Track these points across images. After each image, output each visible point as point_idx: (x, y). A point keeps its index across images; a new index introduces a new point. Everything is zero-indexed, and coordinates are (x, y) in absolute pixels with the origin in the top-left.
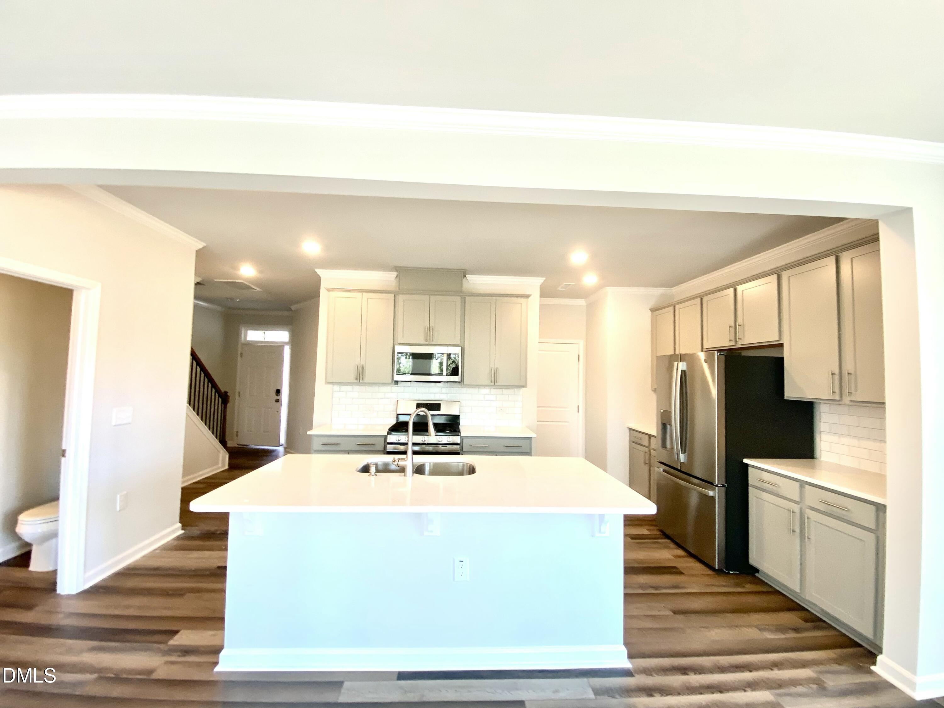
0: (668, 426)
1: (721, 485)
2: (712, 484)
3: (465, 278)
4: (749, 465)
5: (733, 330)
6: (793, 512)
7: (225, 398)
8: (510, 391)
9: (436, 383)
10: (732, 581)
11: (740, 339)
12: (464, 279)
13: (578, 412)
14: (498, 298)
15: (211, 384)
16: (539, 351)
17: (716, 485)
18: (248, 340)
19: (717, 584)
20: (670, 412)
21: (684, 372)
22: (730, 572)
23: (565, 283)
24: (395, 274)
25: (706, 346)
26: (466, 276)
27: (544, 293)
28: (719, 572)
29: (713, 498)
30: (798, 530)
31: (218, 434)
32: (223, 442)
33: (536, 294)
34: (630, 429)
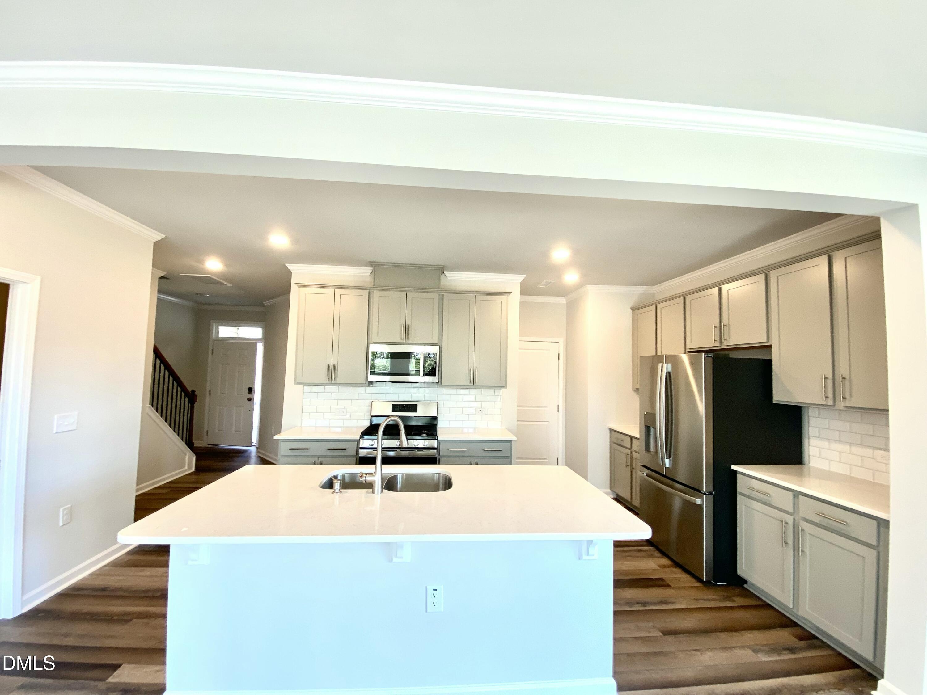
0: (652, 430)
1: (709, 493)
2: (699, 491)
3: (443, 274)
4: (737, 472)
5: (718, 330)
6: (786, 523)
7: (192, 397)
8: (491, 392)
9: (412, 384)
10: (722, 593)
11: (726, 340)
12: (443, 276)
13: (558, 411)
14: (477, 296)
15: (177, 382)
16: (519, 349)
17: (703, 493)
18: (220, 336)
19: (706, 597)
20: (654, 415)
21: (669, 374)
22: (718, 584)
23: (545, 281)
24: (369, 270)
25: (689, 346)
26: (445, 272)
27: (525, 291)
28: (707, 584)
29: (700, 506)
30: (790, 542)
31: (184, 436)
32: (190, 444)
33: (516, 291)
34: (611, 430)
